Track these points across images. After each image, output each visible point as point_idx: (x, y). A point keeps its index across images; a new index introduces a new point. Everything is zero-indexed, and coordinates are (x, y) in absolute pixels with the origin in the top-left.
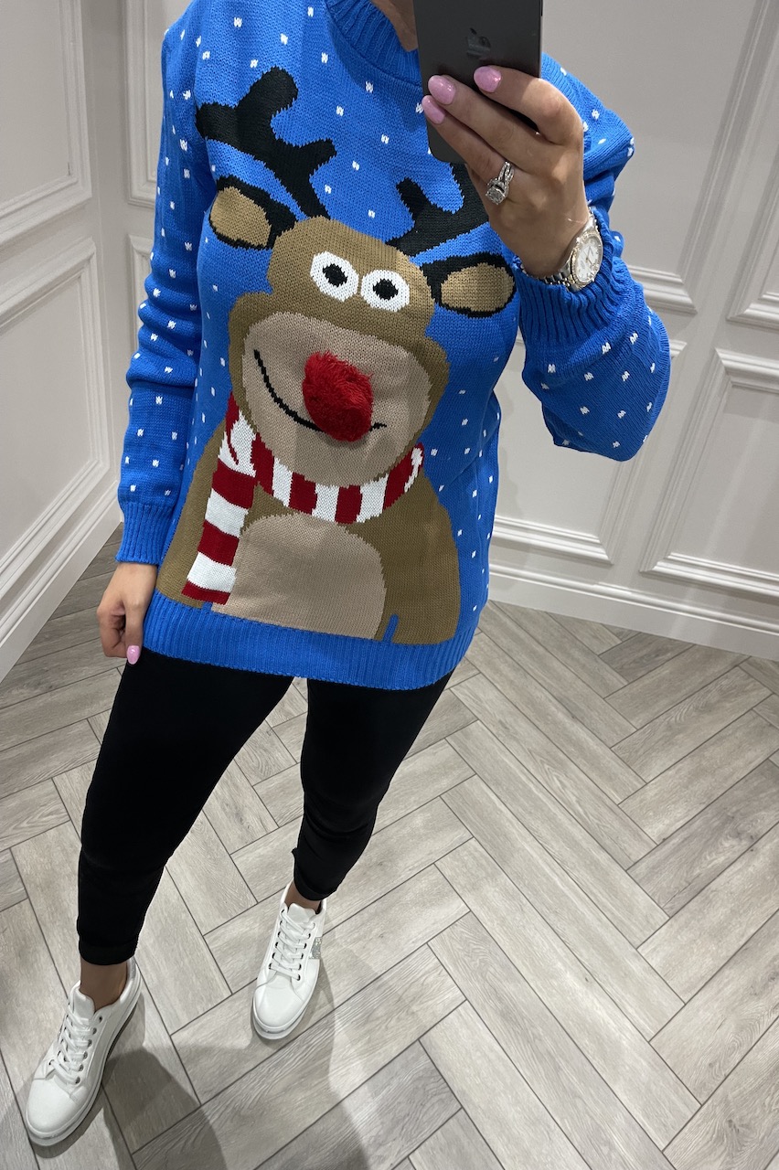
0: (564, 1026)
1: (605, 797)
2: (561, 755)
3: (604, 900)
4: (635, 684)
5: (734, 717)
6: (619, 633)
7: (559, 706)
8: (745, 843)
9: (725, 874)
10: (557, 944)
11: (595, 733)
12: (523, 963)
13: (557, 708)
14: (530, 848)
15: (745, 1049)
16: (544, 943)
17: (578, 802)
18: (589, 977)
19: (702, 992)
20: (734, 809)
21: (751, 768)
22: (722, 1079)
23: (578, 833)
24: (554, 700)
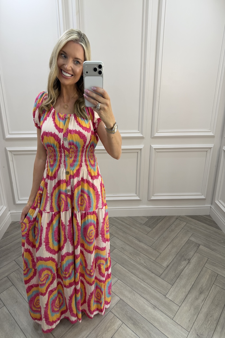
0: (150, 322)
1: (151, 259)
2: (138, 252)
3: (155, 286)
4: (153, 229)
5: (179, 231)
6: (147, 217)
7: (136, 239)
8: (187, 261)
9: (184, 270)
10: (145, 301)
11: (146, 244)
12: (137, 309)
13: (135, 240)
14: (134, 278)
15: (197, 314)
16: (142, 301)
17: (144, 263)
18: (154, 307)
19: (184, 302)
20: (183, 254)
21: (185, 243)
22: (193, 324)
23: (146, 271)
24: (134, 238)
